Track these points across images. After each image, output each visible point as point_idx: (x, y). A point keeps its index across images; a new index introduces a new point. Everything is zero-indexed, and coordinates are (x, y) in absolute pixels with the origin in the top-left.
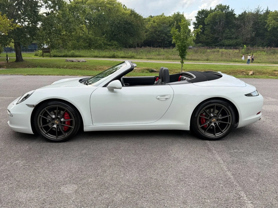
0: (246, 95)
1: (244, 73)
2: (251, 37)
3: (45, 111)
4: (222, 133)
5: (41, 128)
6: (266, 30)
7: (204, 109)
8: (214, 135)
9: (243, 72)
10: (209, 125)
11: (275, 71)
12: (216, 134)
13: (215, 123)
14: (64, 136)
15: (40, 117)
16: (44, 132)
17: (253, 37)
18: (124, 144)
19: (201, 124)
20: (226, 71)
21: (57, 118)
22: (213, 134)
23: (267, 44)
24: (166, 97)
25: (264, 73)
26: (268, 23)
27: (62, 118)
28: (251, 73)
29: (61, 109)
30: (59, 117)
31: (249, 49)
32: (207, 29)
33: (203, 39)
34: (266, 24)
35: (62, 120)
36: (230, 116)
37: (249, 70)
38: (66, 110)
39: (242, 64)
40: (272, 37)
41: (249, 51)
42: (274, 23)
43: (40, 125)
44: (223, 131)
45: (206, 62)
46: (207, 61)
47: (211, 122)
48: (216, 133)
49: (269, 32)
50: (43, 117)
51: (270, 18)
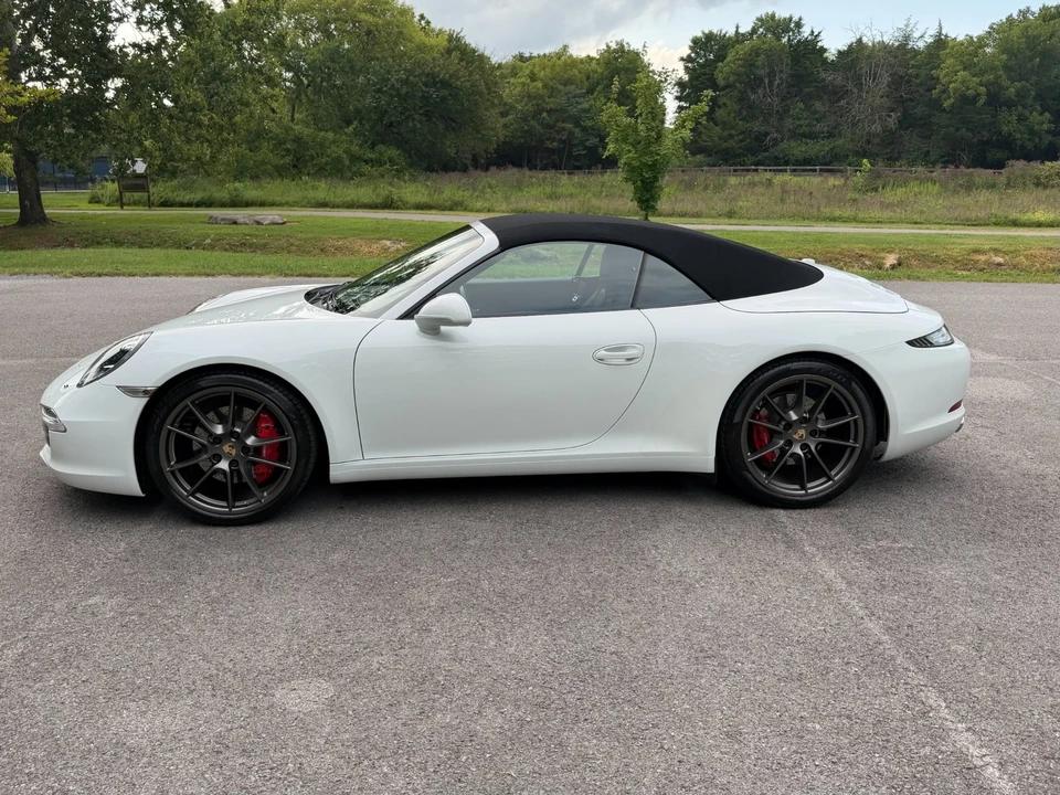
0: (911, 343)
1: (867, 263)
2: (884, 132)
3: (187, 409)
4: (830, 479)
5: (173, 473)
6: (936, 105)
7: (764, 393)
8: (803, 488)
9: (862, 256)
10: (783, 451)
11: (977, 251)
12: (809, 485)
13: (804, 447)
14: (259, 501)
15: (170, 431)
16: (182, 489)
17: (892, 133)
18: (479, 526)
19: (753, 450)
21: (232, 434)
22: (797, 487)
23: (942, 157)
24: (630, 353)
25: (938, 261)
26: (943, 81)
27: (248, 436)
28: (891, 260)
29: (244, 402)
30: (238, 430)
31: (878, 176)
32: (724, 104)
33: (709, 137)
34: (936, 84)
35: (251, 441)
36: (855, 421)
37: (883, 250)
38: (265, 405)
39: (857, 230)
40: (957, 130)
41: (880, 183)
42: (963, 82)
43: (169, 461)
44: (833, 473)
45: (727, 221)
46: (731, 217)
47: (790, 443)
48: (809, 481)
49: (948, 113)
50: (177, 434)
51: (950, 61)
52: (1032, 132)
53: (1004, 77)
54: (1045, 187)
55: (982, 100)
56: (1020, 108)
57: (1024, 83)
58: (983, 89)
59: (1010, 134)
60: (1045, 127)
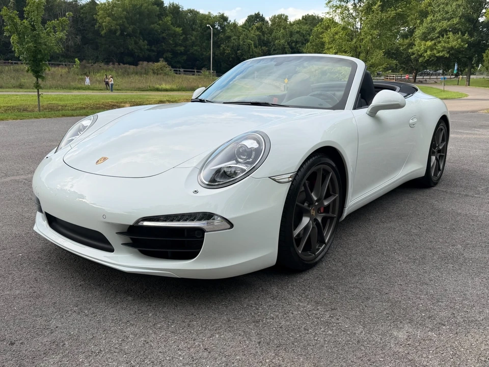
2: (75, 45)
6: (97, 33)
17: (79, 46)
20: (84, 106)
23: (104, 59)
26: (100, 21)
34: (96, 23)
37: (121, 102)
40: (110, 46)
42: (109, 22)
49: (104, 37)
51: (101, 12)
52: (141, 49)
53: (126, 23)
54: (158, 74)
55: (118, 33)
56: (134, 38)
57: (134, 26)
58: (118, 27)
59: (132, 50)
60: (146, 47)
